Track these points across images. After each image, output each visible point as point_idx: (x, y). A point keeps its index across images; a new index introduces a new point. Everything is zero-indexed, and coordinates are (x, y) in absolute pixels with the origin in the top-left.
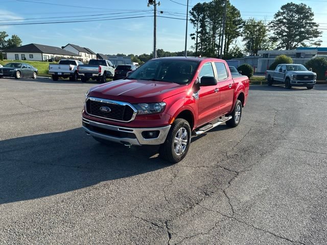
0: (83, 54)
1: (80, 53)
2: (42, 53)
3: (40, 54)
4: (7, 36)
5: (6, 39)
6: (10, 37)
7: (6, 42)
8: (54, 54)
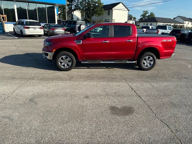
0: (187, 22)
1: (185, 22)
2: (157, 22)
3: (156, 23)
4: (148, 13)
5: (147, 15)
6: (149, 14)
7: (147, 16)
8: (165, 23)
